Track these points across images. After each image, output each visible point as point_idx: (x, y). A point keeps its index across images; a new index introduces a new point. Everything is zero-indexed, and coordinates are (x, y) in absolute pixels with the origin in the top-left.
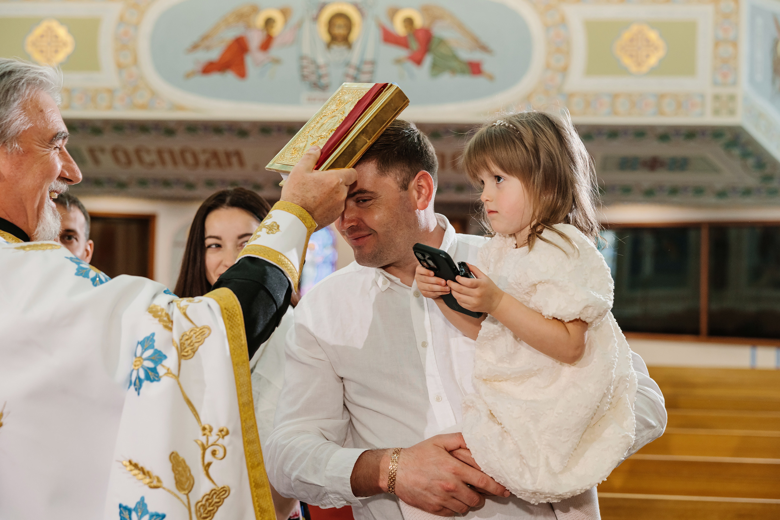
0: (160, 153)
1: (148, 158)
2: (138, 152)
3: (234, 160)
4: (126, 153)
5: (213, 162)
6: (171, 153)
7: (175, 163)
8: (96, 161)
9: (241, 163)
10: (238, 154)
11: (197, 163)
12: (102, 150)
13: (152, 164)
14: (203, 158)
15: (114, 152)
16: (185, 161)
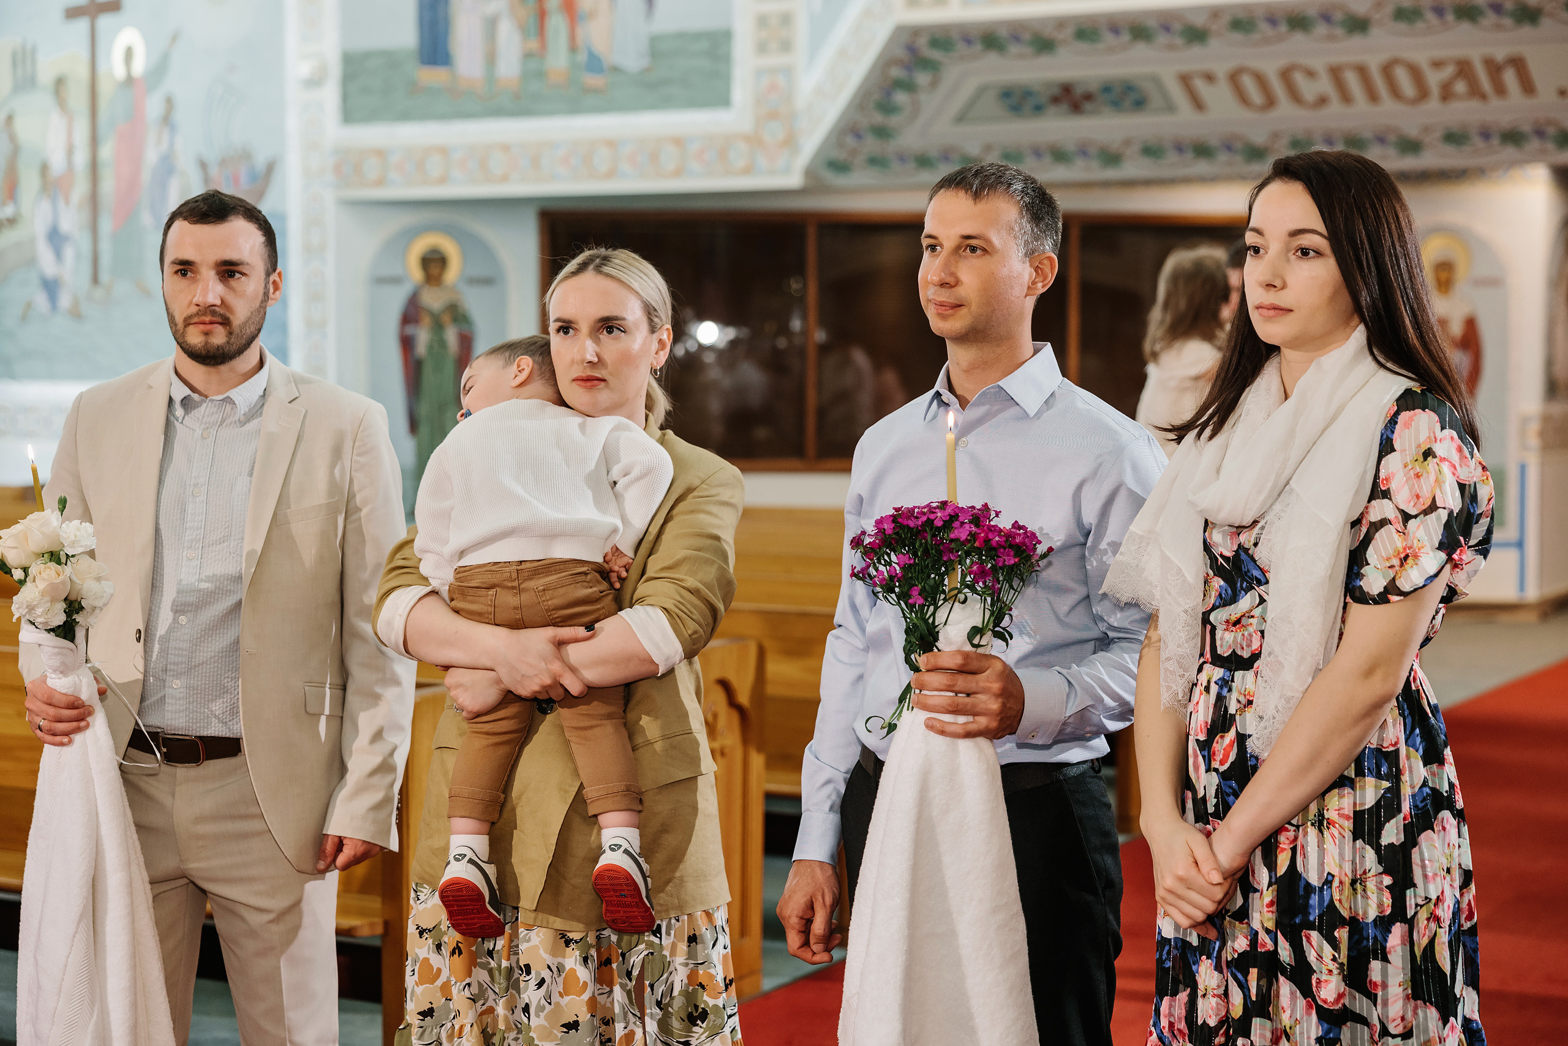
0: (1335, 73)
1: (1309, 89)
2: (1286, 75)
3: (1510, 77)
4: (1261, 81)
5: (1460, 87)
6: (1362, 71)
7: (1373, 96)
8: (1198, 104)
9: (1528, 87)
10: (1518, 64)
11: (1423, 93)
12: (1210, 78)
13: (1322, 101)
14: (1434, 79)
15: (1234, 78)
16: (1395, 92)
